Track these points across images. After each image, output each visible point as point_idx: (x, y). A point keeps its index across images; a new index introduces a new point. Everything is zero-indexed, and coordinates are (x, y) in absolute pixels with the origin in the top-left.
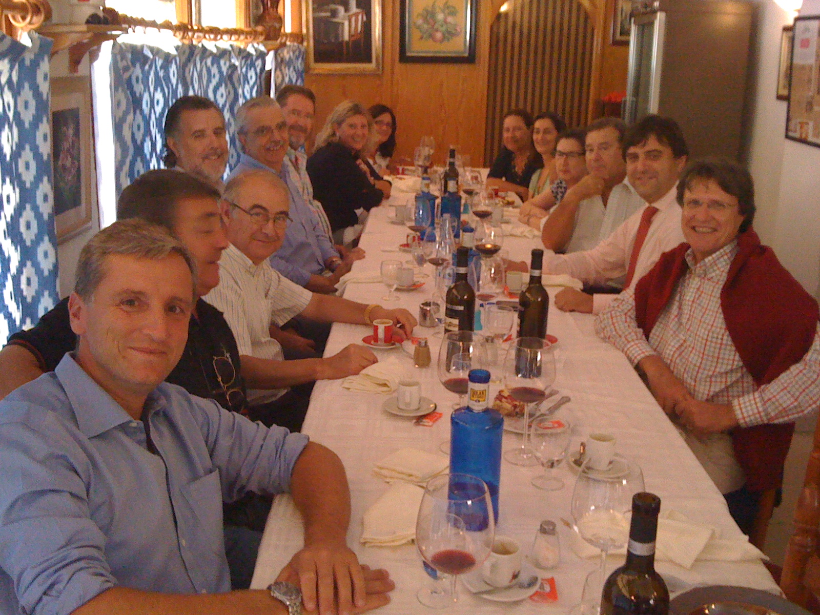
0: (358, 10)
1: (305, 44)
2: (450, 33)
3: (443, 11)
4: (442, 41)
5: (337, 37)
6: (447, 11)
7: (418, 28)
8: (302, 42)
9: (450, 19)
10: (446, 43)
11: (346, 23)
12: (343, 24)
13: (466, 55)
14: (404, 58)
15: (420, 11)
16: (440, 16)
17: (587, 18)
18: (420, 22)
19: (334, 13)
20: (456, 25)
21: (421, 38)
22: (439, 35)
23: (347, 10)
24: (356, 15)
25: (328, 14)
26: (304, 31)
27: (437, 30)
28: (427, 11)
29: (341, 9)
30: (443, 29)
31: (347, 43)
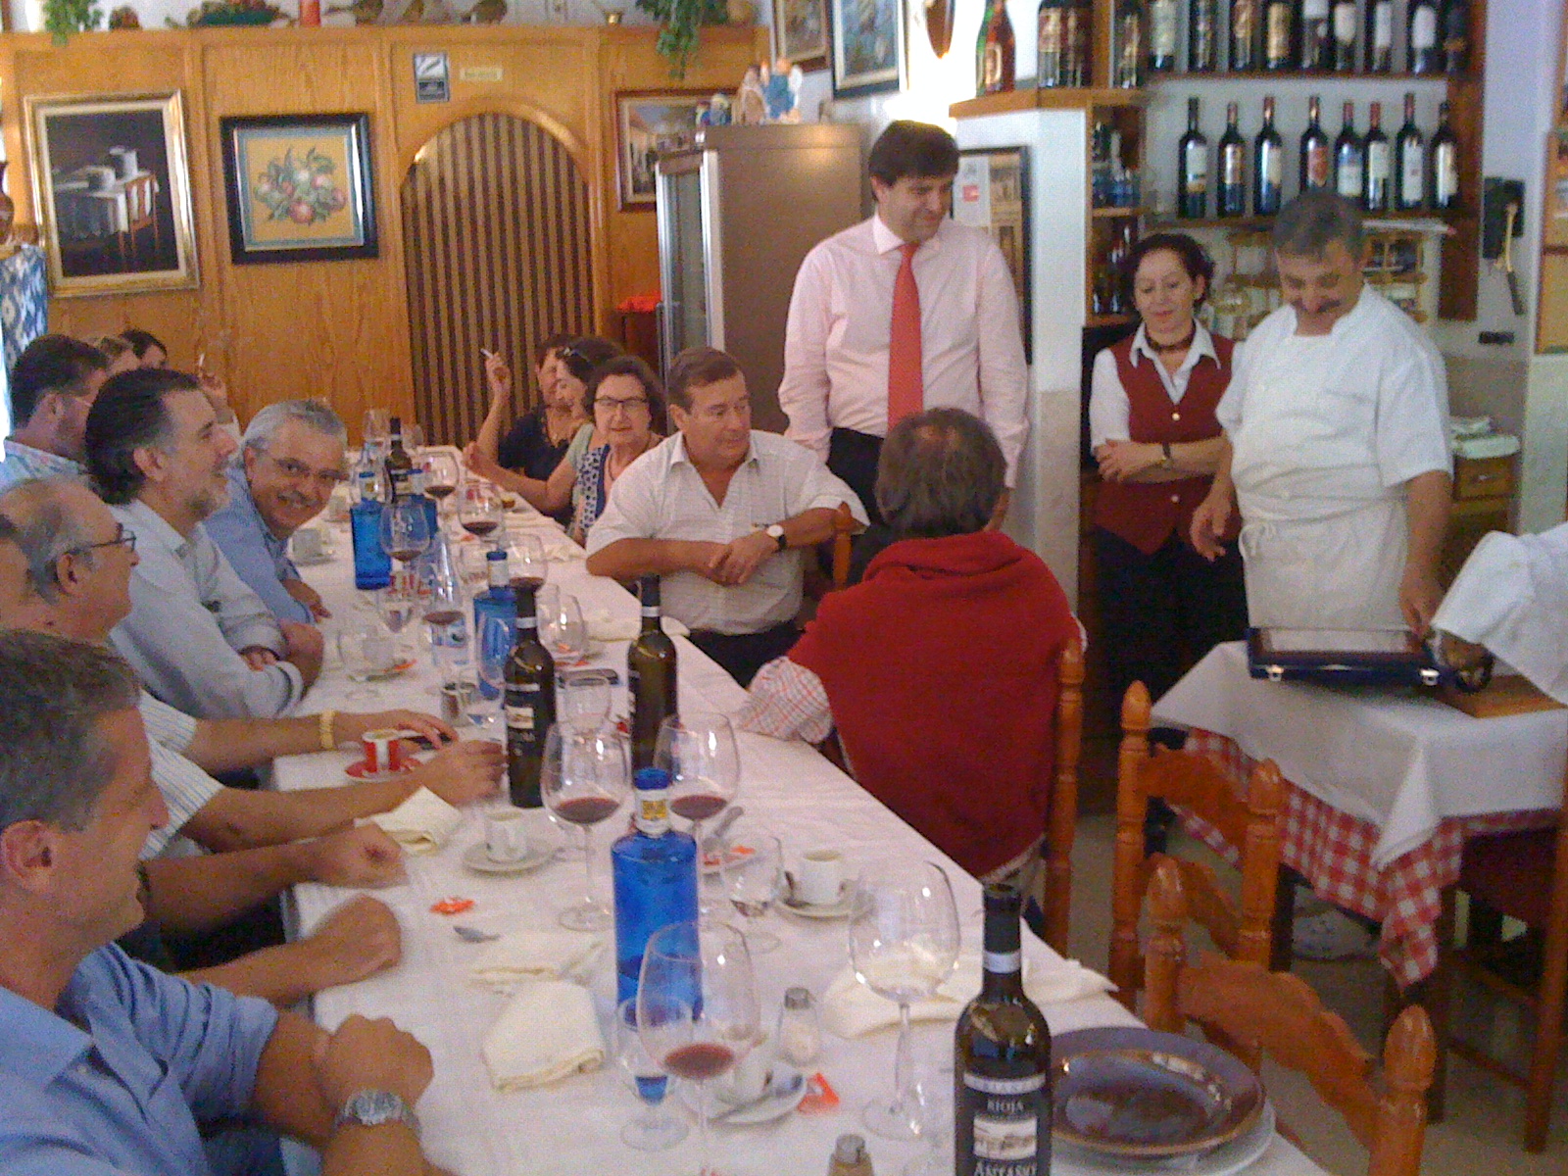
0: (142, 174)
1: (42, 243)
2: (325, 205)
3: (307, 166)
4: (311, 221)
5: (104, 226)
6: (314, 166)
7: (264, 199)
8: (35, 241)
9: (321, 180)
10: (318, 222)
11: (121, 199)
12: (114, 201)
13: (361, 242)
14: (240, 255)
15: (264, 169)
16: (303, 176)
17: (571, 162)
18: (265, 187)
19: (96, 182)
20: (334, 190)
21: (272, 216)
22: (304, 210)
23: (119, 175)
24: (140, 182)
25: (85, 184)
26: (39, 219)
27: (299, 202)
28: (278, 171)
29: (109, 175)
30: (312, 198)
31: (126, 235)
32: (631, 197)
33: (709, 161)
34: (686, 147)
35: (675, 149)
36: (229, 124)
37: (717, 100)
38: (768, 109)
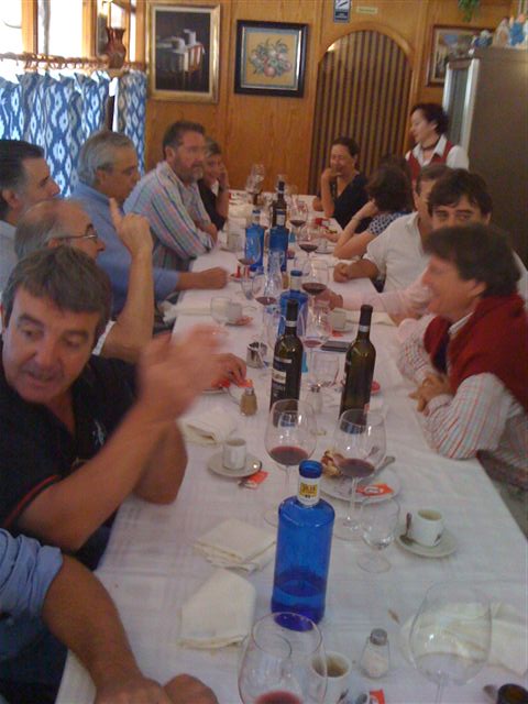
0: (198, 44)
1: (148, 72)
2: (281, 68)
3: (275, 49)
4: (273, 76)
5: (177, 67)
6: (279, 49)
7: (253, 62)
8: (144, 70)
9: (281, 56)
10: (277, 77)
11: (186, 55)
12: (183, 56)
13: (295, 89)
14: (239, 89)
15: (255, 47)
16: (273, 53)
17: (406, 59)
18: (254, 57)
19: (175, 45)
20: (286, 62)
21: (255, 72)
22: (271, 70)
23: (187, 43)
24: (196, 47)
25: (170, 46)
26: (147, 59)
27: (269, 65)
28: (262, 48)
29: (182, 42)
30: (276, 64)
31: (187, 73)
32: (433, 79)
33: (474, 65)
34: (463, 56)
35: (458, 57)
36: (242, 23)
37: (484, 34)
38: (510, 40)
